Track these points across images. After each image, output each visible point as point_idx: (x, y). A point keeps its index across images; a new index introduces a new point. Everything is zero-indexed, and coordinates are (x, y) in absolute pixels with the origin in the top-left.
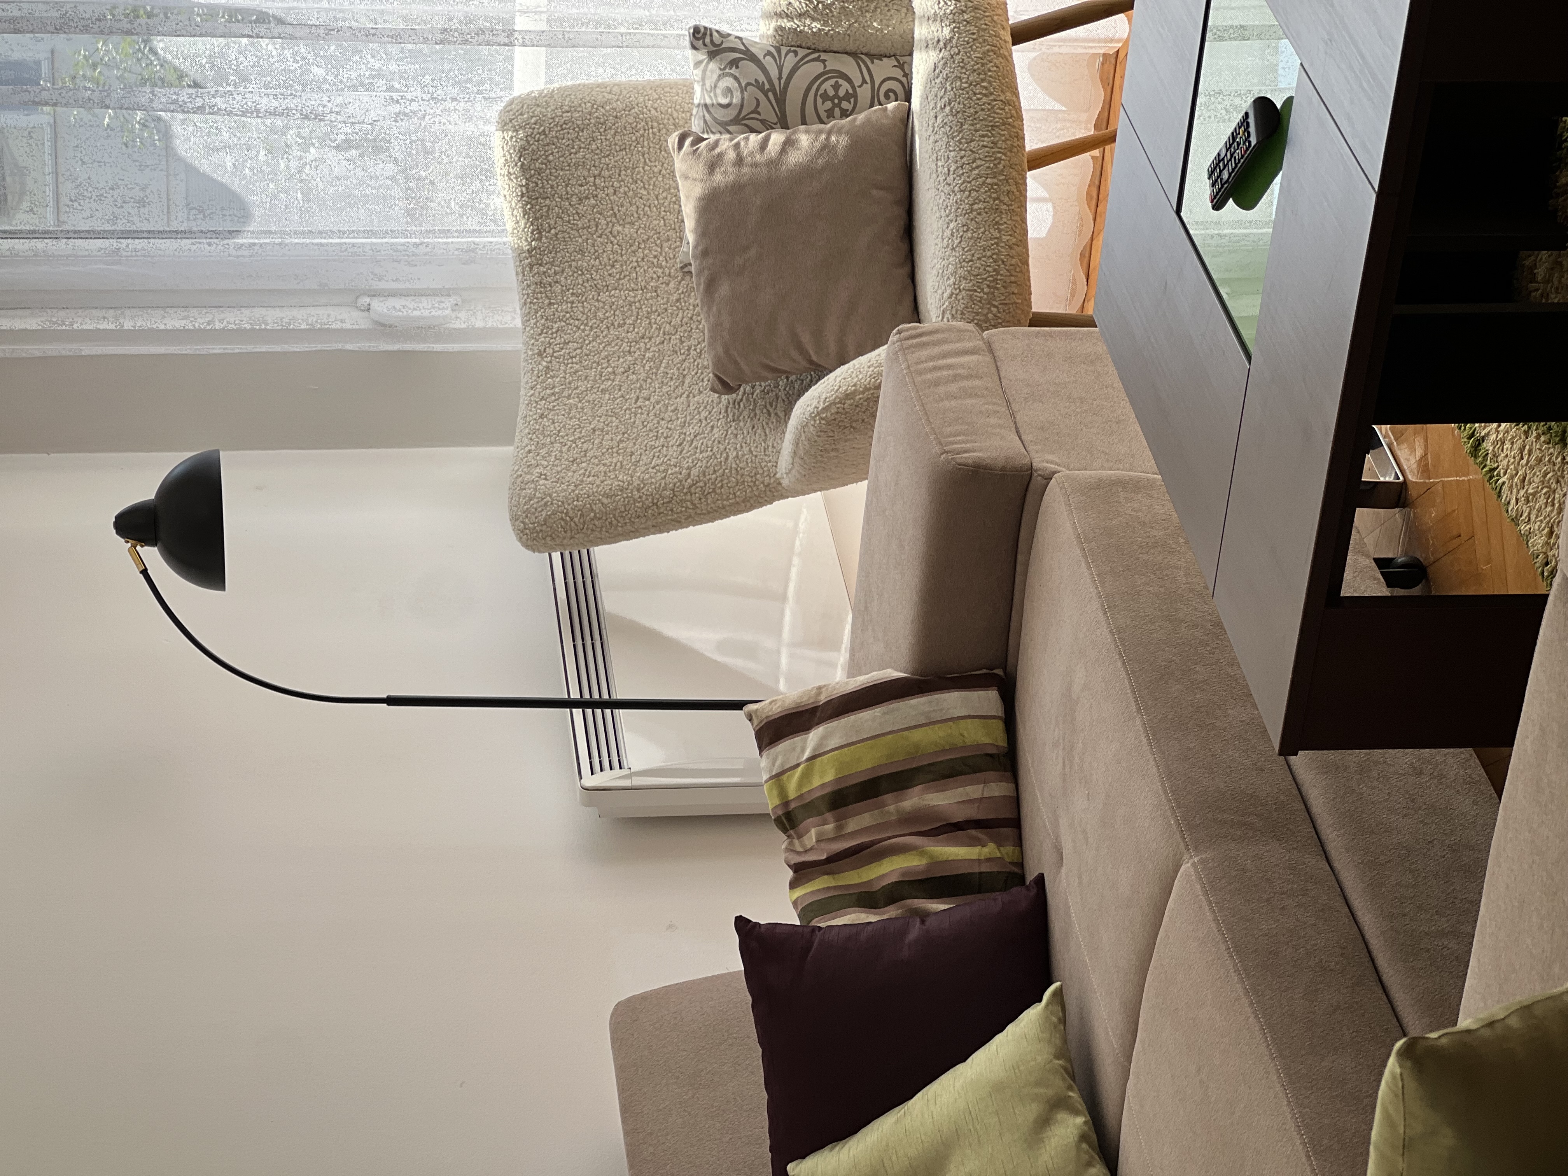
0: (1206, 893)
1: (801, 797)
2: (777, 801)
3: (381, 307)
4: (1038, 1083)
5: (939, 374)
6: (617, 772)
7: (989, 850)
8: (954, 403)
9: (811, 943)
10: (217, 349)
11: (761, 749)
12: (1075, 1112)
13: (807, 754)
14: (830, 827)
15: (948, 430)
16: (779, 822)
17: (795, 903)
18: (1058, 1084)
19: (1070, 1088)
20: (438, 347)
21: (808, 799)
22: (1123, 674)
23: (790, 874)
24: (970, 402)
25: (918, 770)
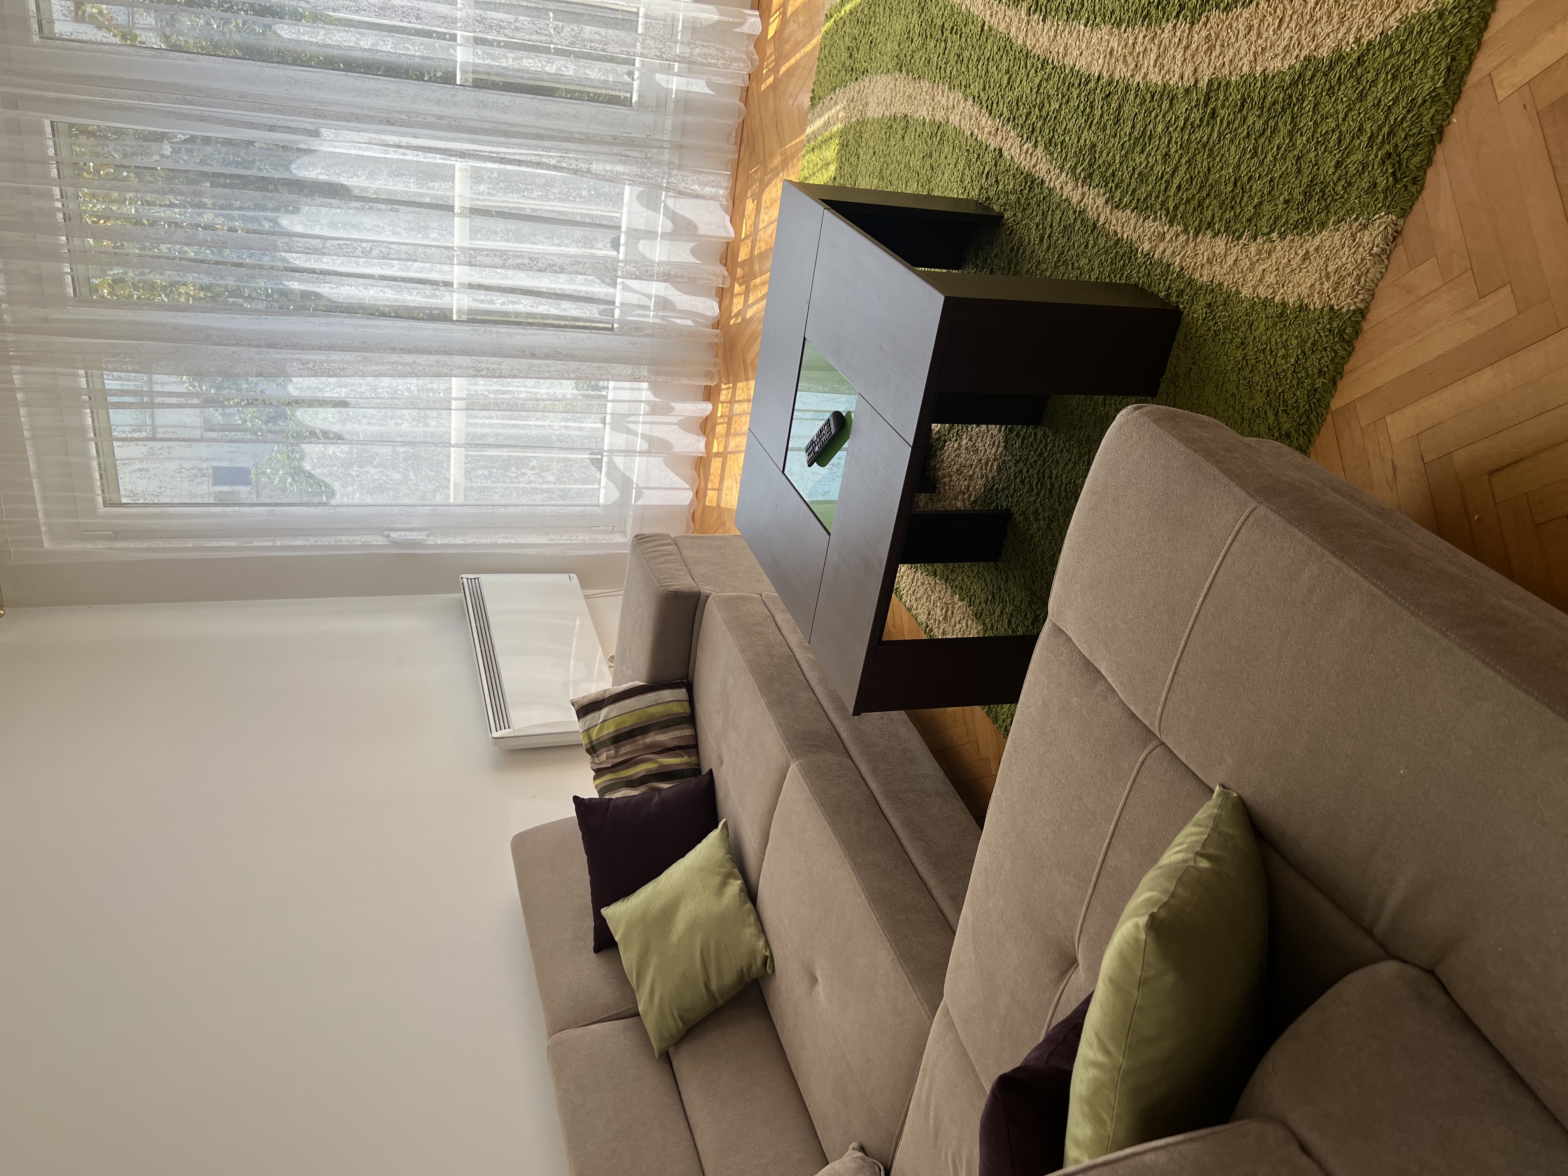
0: (804, 778)
1: (598, 739)
2: (587, 741)
3: (394, 535)
4: (720, 866)
5: (654, 554)
6: (508, 730)
7: (685, 759)
8: (663, 566)
9: (609, 806)
10: (319, 553)
11: (579, 718)
12: (737, 879)
13: (601, 720)
14: (612, 752)
15: (662, 577)
16: (588, 750)
17: (596, 787)
18: (729, 867)
19: (734, 868)
20: (420, 552)
21: (602, 740)
22: (753, 680)
23: (593, 773)
24: (669, 565)
25: (652, 725)
